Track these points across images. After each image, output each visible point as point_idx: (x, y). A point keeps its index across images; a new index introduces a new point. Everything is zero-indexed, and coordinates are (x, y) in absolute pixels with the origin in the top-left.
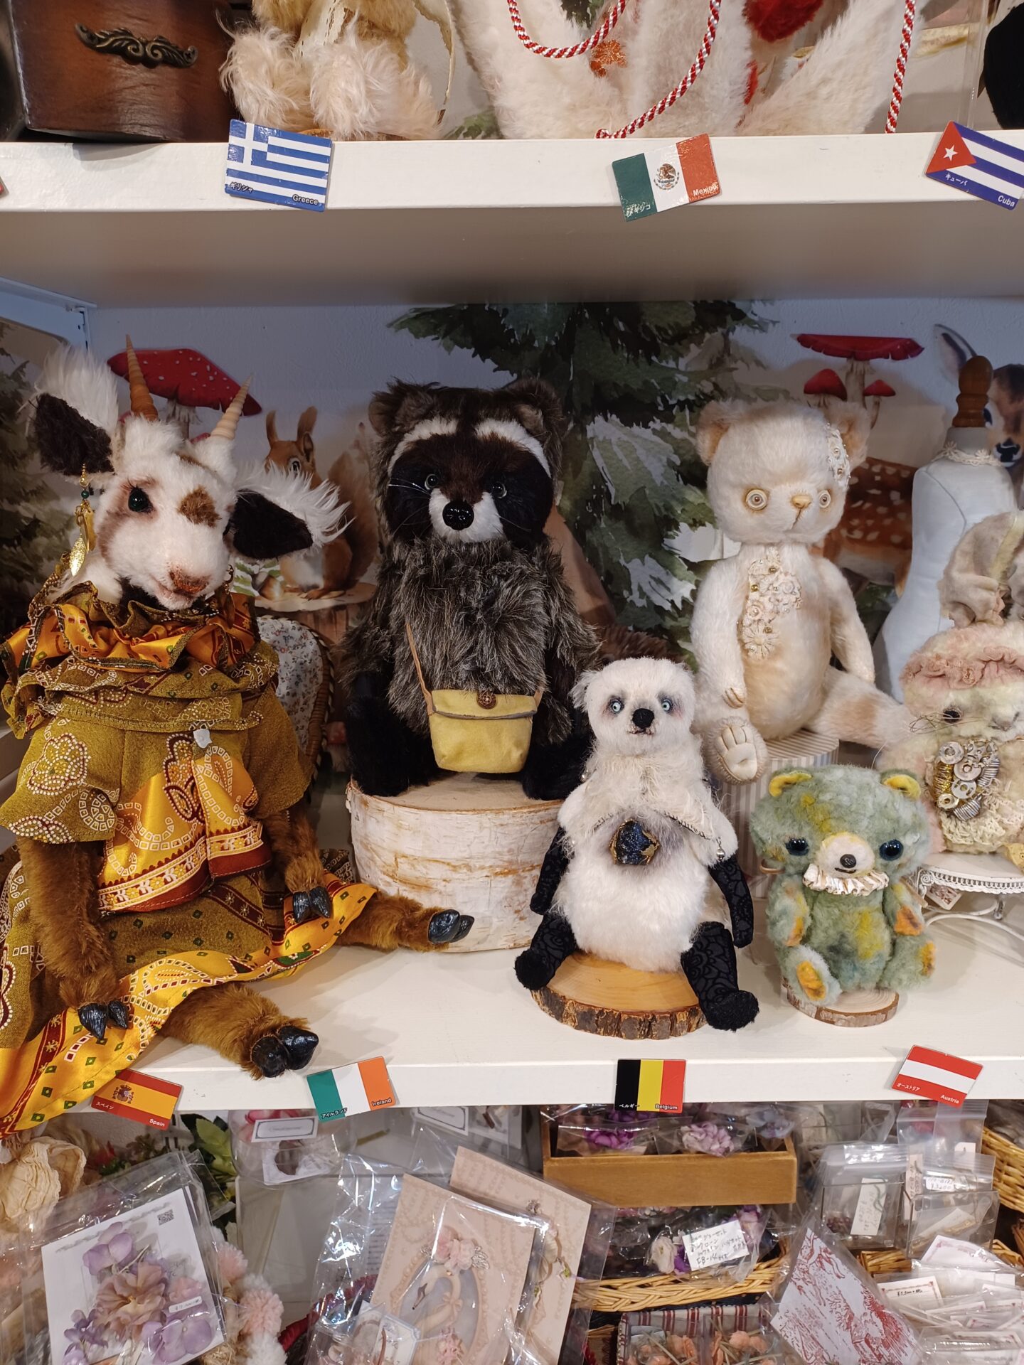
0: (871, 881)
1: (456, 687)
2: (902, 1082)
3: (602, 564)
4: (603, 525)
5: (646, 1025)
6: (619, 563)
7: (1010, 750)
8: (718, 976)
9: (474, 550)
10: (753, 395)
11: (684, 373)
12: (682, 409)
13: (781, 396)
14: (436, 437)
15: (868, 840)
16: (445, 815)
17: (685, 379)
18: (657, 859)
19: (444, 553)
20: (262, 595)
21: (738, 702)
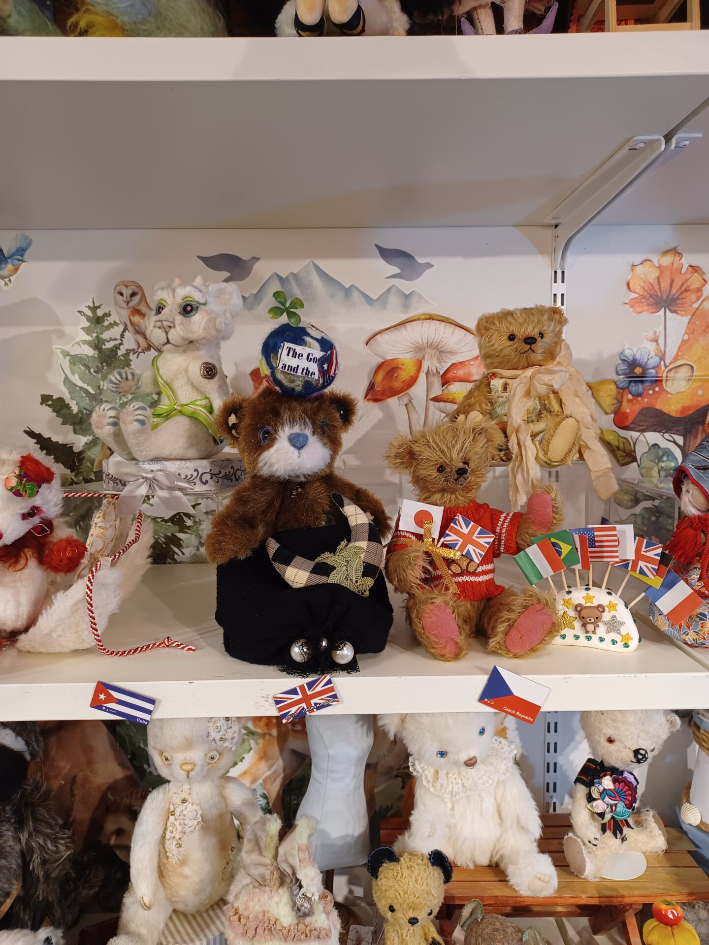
3: (128, 747)
6: (140, 747)
21: (148, 908)
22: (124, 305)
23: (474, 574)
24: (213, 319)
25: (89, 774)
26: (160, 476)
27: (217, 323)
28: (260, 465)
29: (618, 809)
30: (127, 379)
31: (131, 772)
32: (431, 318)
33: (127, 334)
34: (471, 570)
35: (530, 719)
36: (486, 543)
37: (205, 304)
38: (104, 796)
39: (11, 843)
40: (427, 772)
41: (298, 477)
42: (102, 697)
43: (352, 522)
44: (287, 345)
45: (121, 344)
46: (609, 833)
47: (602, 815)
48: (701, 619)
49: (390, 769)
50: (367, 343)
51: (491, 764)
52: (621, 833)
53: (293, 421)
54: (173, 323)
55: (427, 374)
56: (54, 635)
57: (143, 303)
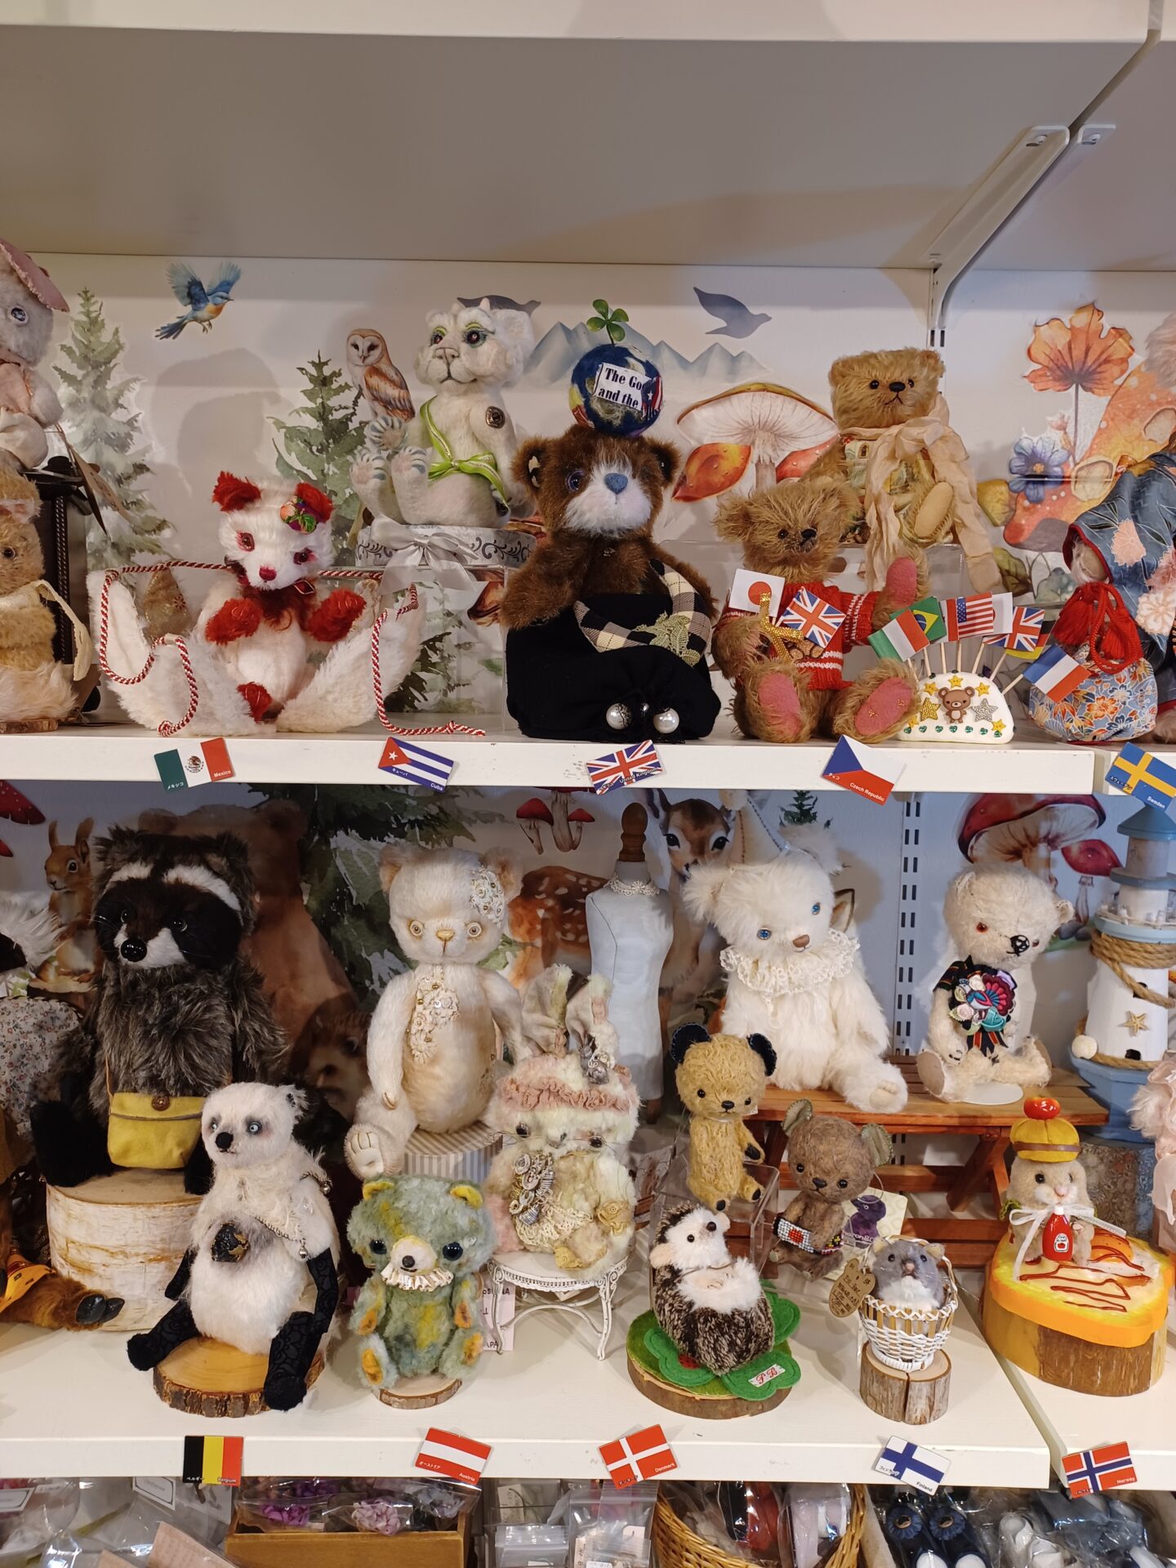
0: (435, 1279)
1: (135, 1091)
2: (424, 1460)
3: (345, 956)
4: (346, 923)
5: (222, 1405)
6: (360, 957)
7: (563, 1165)
8: (284, 1362)
9: (158, 973)
10: (474, 818)
11: (413, 798)
12: (413, 827)
13: (497, 820)
14: (131, 880)
15: (431, 1242)
16: (103, 1208)
17: (414, 803)
18: (246, 1257)
19: (130, 977)
20: (38, 977)
21: (391, 1106)
22: (360, 362)
23: (819, 660)
24: (503, 352)
25: (292, 990)
26: (437, 541)
27: (508, 356)
28: (568, 514)
29: (988, 1017)
30: (393, 426)
31: (348, 989)
32: (765, 388)
33: (361, 400)
34: (815, 655)
35: (880, 798)
36: (835, 624)
37: (493, 333)
38: (310, 1021)
39: (222, 1021)
40: (744, 963)
41: (611, 532)
42: (393, 756)
43: (674, 592)
44: (607, 366)
45: (354, 414)
46: (975, 1049)
47: (967, 1024)
48: (1088, 700)
49: (690, 996)
50: (679, 421)
51: (827, 956)
52: (992, 1051)
53: (610, 460)
54: (458, 351)
55: (757, 465)
56: (330, 698)
57: (384, 359)
